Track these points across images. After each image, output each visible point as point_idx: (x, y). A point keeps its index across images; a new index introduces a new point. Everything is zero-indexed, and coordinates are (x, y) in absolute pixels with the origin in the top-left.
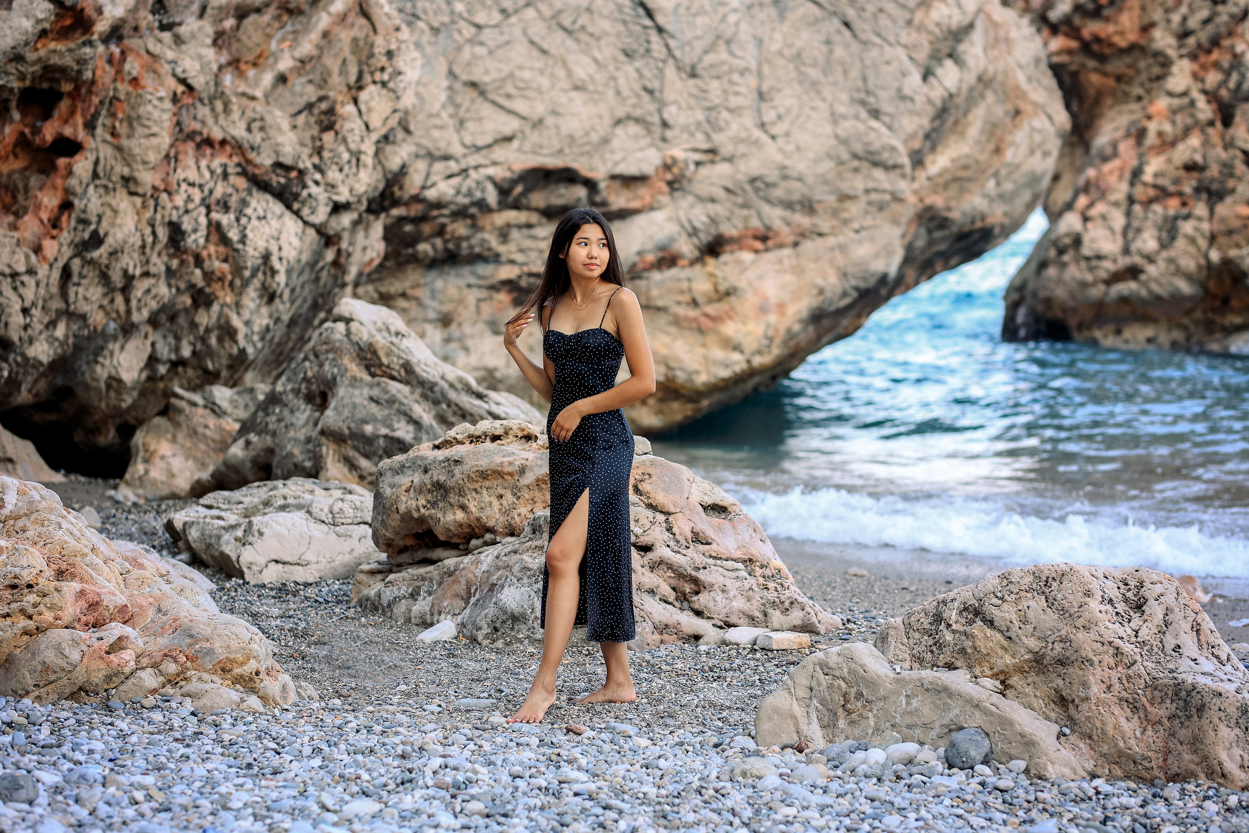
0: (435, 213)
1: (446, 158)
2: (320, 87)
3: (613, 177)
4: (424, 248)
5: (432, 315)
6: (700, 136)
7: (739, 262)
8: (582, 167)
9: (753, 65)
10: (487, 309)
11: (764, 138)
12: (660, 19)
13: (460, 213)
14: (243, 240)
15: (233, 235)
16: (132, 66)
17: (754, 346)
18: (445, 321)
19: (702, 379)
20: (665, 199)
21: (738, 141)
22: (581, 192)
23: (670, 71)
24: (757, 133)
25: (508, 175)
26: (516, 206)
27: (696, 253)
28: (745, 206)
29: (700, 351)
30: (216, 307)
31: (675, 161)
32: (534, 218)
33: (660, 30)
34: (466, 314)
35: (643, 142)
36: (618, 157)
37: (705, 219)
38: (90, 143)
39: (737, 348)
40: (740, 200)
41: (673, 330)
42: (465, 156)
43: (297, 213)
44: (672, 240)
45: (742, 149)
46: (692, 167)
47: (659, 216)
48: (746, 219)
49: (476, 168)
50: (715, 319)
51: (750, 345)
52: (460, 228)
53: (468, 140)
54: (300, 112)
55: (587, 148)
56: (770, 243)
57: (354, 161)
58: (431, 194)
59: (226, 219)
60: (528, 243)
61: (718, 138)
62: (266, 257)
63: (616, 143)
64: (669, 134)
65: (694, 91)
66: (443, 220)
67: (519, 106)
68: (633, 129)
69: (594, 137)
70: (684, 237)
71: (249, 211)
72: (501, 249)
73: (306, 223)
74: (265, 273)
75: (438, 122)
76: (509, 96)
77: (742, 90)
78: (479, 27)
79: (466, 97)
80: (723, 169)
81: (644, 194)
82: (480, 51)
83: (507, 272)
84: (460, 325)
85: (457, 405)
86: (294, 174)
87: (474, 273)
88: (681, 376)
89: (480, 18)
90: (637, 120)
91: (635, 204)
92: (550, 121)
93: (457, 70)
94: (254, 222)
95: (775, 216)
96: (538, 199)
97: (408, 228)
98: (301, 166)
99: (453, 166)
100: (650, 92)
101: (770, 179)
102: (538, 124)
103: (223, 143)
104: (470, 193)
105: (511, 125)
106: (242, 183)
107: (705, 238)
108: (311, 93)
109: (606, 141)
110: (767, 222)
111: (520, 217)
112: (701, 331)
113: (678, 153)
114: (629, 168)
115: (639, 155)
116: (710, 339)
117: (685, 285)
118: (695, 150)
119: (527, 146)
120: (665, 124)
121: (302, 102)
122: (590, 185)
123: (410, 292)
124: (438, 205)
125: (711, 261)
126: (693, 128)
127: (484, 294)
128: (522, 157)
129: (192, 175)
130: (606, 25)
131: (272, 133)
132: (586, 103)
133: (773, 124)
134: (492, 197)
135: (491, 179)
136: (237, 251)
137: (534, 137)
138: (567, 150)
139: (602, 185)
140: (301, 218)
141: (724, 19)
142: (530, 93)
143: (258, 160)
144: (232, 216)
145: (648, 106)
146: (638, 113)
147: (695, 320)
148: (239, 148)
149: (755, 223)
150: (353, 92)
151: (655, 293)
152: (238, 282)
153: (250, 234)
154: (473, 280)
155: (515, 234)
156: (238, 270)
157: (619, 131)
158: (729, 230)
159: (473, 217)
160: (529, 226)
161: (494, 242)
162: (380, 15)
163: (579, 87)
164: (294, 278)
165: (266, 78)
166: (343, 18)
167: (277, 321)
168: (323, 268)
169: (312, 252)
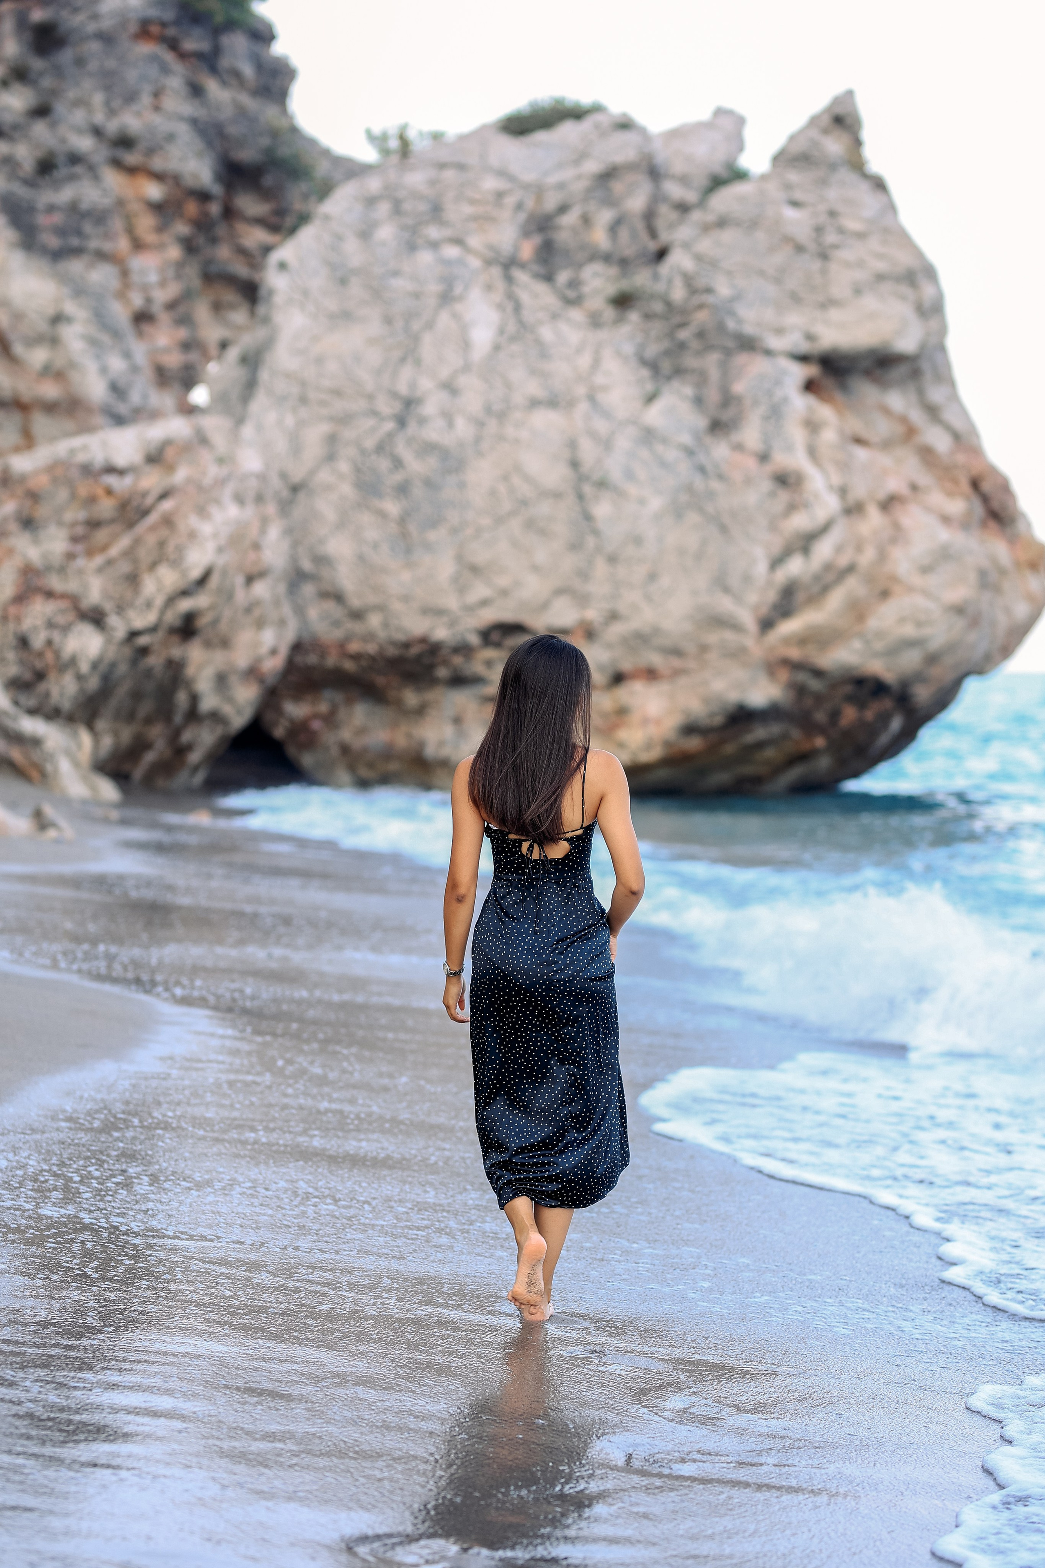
0: (439, 650)
1: (446, 613)
4: (441, 672)
5: (449, 716)
6: (607, 603)
7: (634, 690)
8: (529, 622)
12: (597, 524)
13: (455, 651)
14: (63, 646)
15: (58, 644)
21: (631, 607)
23: (599, 559)
25: (485, 625)
27: (605, 682)
28: (634, 650)
35: (571, 607)
36: (553, 615)
40: (629, 648)
42: (459, 612)
43: (104, 632)
45: (632, 612)
48: (636, 660)
50: (614, 728)
52: (457, 660)
53: (464, 601)
54: (121, 579)
55: (532, 610)
56: (654, 678)
57: (148, 606)
58: (434, 637)
59: (55, 635)
61: (618, 605)
62: (75, 656)
63: (553, 606)
64: (588, 601)
65: (612, 572)
66: (446, 655)
67: (496, 580)
68: (566, 597)
69: (540, 601)
71: (71, 631)
73: (109, 638)
74: (75, 665)
76: (492, 574)
79: (467, 575)
80: (621, 626)
86: (101, 612)
90: (570, 592)
92: (513, 591)
93: (463, 556)
94: (73, 637)
95: (656, 660)
97: (425, 659)
98: (104, 607)
100: (581, 572)
101: (649, 633)
102: (504, 593)
104: (459, 637)
105: (489, 593)
106: (73, 615)
107: (610, 673)
108: (126, 569)
109: (545, 606)
110: (651, 662)
114: (558, 624)
115: (567, 615)
119: (497, 607)
121: (120, 573)
123: (437, 702)
124: (440, 644)
126: (605, 597)
128: (493, 614)
130: (562, 528)
131: (90, 589)
132: (538, 579)
134: (474, 640)
135: (473, 627)
136: (58, 653)
137: (502, 601)
140: (106, 634)
142: (504, 572)
143: (82, 604)
144: (59, 634)
145: (578, 582)
146: (570, 587)
148: (74, 597)
149: (642, 662)
152: (59, 669)
153: (67, 643)
156: (59, 662)
157: (558, 599)
159: (466, 653)
161: (481, 669)
162: (182, 526)
163: (535, 568)
164: (102, 668)
165: (99, 560)
166: (153, 528)
167: (82, 690)
168: (149, 667)
169: (127, 656)
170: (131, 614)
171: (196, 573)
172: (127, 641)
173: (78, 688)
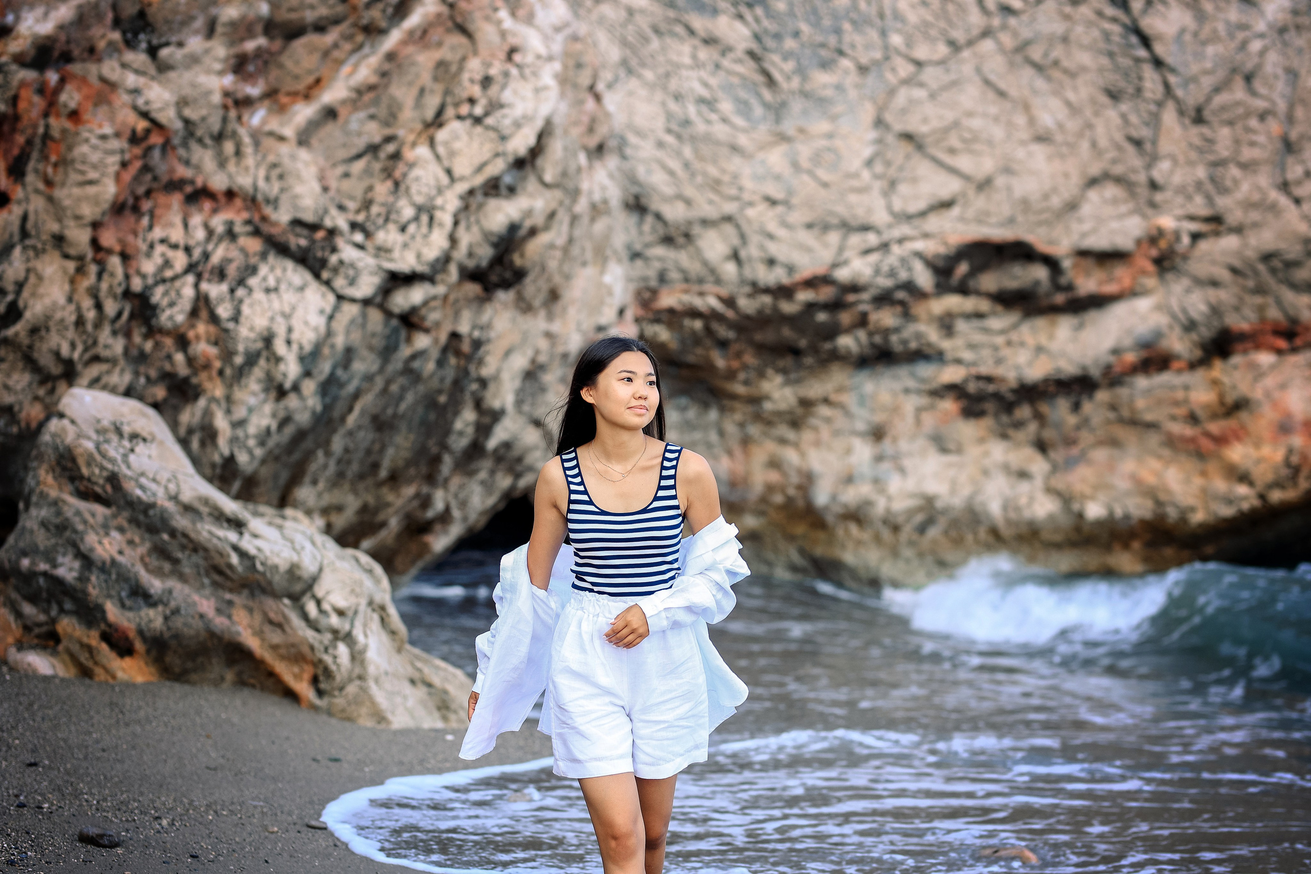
0: (851, 298)
1: (865, 228)
2: (387, 124)
3: (1083, 254)
4: (846, 342)
5: (861, 426)
6: (1199, 200)
7: (1253, 366)
8: (1038, 239)
9: (1282, 106)
10: (929, 420)
11: (1284, 201)
12: (1159, 49)
13: (884, 299)
14: (236, 318)
15: (224, 311)
16: (70, 97)
17: (1270, 477)
18: (877, 434)
19: (1198, 517)
20: (1151, 282)
21: (1249, 205)
22: (1040, 273)
23: (1169, 116)
24: (1275, 195)
25: (942, 250)
26: (963, 290)
27: (1198, 353)
28: (1260, 290)
29: (1198, 481)
30: (202, 402)
31: (1161, 232)
32: (984, 305)
33: (1158, 63)
34: (903, 425)
35: (1123, 208)
36: (1087, 226)
37: (1203, 308)
38: (18, 193)
39: (1244, 478)
40: (1251, 283)
41: (1166, 452)
42: (890, 226)
43: (328, 283)
44: (1158, 335)
45: (1255, 216)
46: (1186, 240)
47: (1143, 304)
48: (1261, 309)
49: (901, 241)
50: (1221, 440)
51: (1263, 474)
52: (886, 318)
53: (898, 205)
54: (359, 156)
55: (1044, 216)
56: (1298, 342)
57: (425, 218)
58: (843, 274)
59: (215, 290)
60: (978, 337)
61: (1223, 203)
62: (268, 340)
63: (1086, 209)
64: (1159, 197)
65: (1197, 141)
66: (863, 307)
67: (964, 163)
68: (1111, 191)
69: (1056, 202)
70: (1178, 330)
71: (253, 281)
72: (946, 345)
73: (340, 298)
74: (268, 360)
75: (855, 183)
76: (952, 151)
77: (1261, 139)
78: (919, 64)
79: (899, 152)
80: (1230, 242)
81: (1122, 276)
82: (919, 93)
83: (951, 374)
84: (895, 440)
85: (185, 535)
86: (320, 235)
87: (913, 375)
88: (1172, 513)
89: (922, 52)
90: (1119, 180)
91: (1110, 288)
92: (1000, 181)
93: (889, 117)
94: (259, 295)
95: (1301, 303)
96: (990, 281)
97: (822, 317)
98: (328, 223)
99: (872, 239)
100: (1137, 143)
101: (1291, 256)
102: (985, 185)
103: (230, 194)
104: (892, 273)
105: (949, 186)
106: (254, 245)
107: (1206, 333)
108: (374, 132)
109: (1072, 206)
110: (1291, 312)
111: (968, 304)
112: (1200, 455)
113: (1167, 222)
114: (1100, 241)
115: (1115, 225)
116: (1212, 467)
117: (1180, 395)
118: (1192, 218)
119: (970, 213)
120: (1154, 186)
121: (360, 143)
122: (1051, 263)
123: (834, 397)
124: (854, 288)
125: (1218, 364)
126: (1191, 189)
127: (924, 401)
128: (961, 227)
129: (177, 235)
130: (1085, 58)
131: (291, 180)
132: (1050, 158)
133: (1299, 183)
134: (924, 278)
135: (919, 255)
136: (226, 331)
137: (979, 202)
138: (1020, 218)
139: (1067, 264)
140: (333, 290)
141: (1243, 45)
142: (977, 147)
143: (274, 216)
144: (224, 287)
145: (1133, 159)
146: (1118, 170)
147: (1192, 440)
148: (252, 201)
149: (1274, 313)
150: (431, 130)
151: (1140, 403)
152: (228, 371)
153: (246, 310)
154: (911, 383)
155: (961, 326)
156: (228, 355)
157: (1093, 195)
158: (1239, 322)
159: (902, 303)
160: (979, 316)
161: (933, 335)
162: (486, 32)
163: (1042, 138)
164: (325, 367)
165: (304, 112)
166: (421, 36)
167: (285, 421)
168: (414, 357)
169: (373, 335)
170: (388, 236)
171: (521, 143)
172: (378, 299)
173: (274, 415)
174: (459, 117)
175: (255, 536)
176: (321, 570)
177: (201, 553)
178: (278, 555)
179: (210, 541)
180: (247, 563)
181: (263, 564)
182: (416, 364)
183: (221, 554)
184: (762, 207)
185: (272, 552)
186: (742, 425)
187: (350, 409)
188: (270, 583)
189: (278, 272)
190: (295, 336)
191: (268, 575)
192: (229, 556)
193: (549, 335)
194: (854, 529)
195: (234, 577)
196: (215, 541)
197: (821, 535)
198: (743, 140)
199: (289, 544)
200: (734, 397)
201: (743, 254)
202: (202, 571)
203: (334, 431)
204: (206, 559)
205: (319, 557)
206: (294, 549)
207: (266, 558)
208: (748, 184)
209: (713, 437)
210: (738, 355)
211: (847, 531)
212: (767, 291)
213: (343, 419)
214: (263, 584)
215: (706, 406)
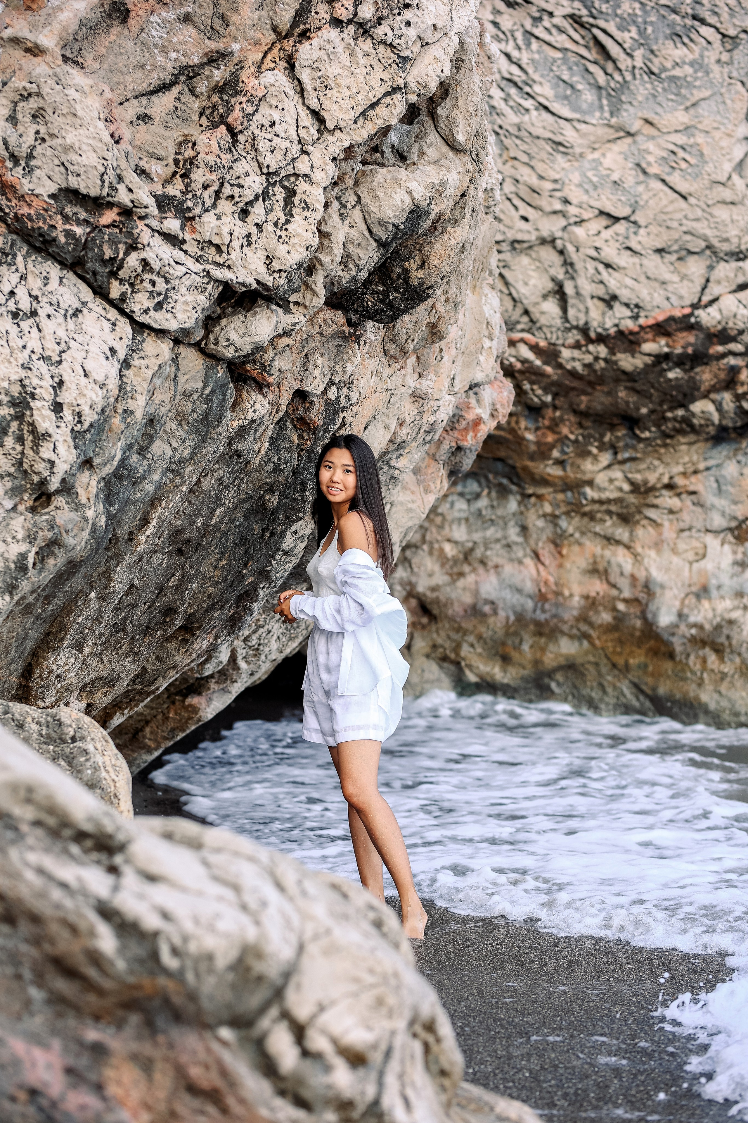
0: (719, 348)
1: (740, 255)
2: (213, 33)
4: (703, 408)
5: (718, 521)
43: (119, 305)
54: (164, 87)
57: (279, 194)
58: (710, 317)
62: (22, 402)
66: (732, 361)
73: (140, 329)
74: (20, 440)
75: (727, 194)
86: (109, 216)
97: (675, 373)
98: (123, 197)
108: (189, 46)
121: (166, 64)
123: (680, 481)
124: (724, 335)
131: (56, 122)
140: (129, 317)
143: (25, 185)
150: (288, 45)
164: (114, 451)
167: (49, 547)
168: (243, 431)
169: (187, 395)
171: (430, 72)
172: (199, 335)
173: (31, 538)
174: (337, 23)
175: (151, 878)
176: (301, 949)
177: (25, 928)
178: (212, 928)
179: (42, 895)
180: (138, 950)
181: (175, 952)
182: (243, 446)
183: (74, 930)
184: (597, 225)
185: (196, 921)
186: (553, 518)
187: (145, 522)
188: (193, 997)
189: (35, 283)
190: (66, 397)
191: (190, 977)
192: (92, 933)
193: (417, 397)
194: (712, 658)
195: (107, 984)
196: (56, 894)
197: (668, 666)
198: (569, 134)
199: (229, 894)
200: (544, 481)
201: (569, 289)
202: (27, 974)
203: (117, 558)
204: (36, 941)
205: (295, 920)
206: (244, 908)
207: (186, 939)
208: (575, 195)
209: (513, 534)
210: (554, 426)
211: (704, 661)
212: (601, 339)
213: (131, 538)
214: (177, 1000)
215: (503, 492)
